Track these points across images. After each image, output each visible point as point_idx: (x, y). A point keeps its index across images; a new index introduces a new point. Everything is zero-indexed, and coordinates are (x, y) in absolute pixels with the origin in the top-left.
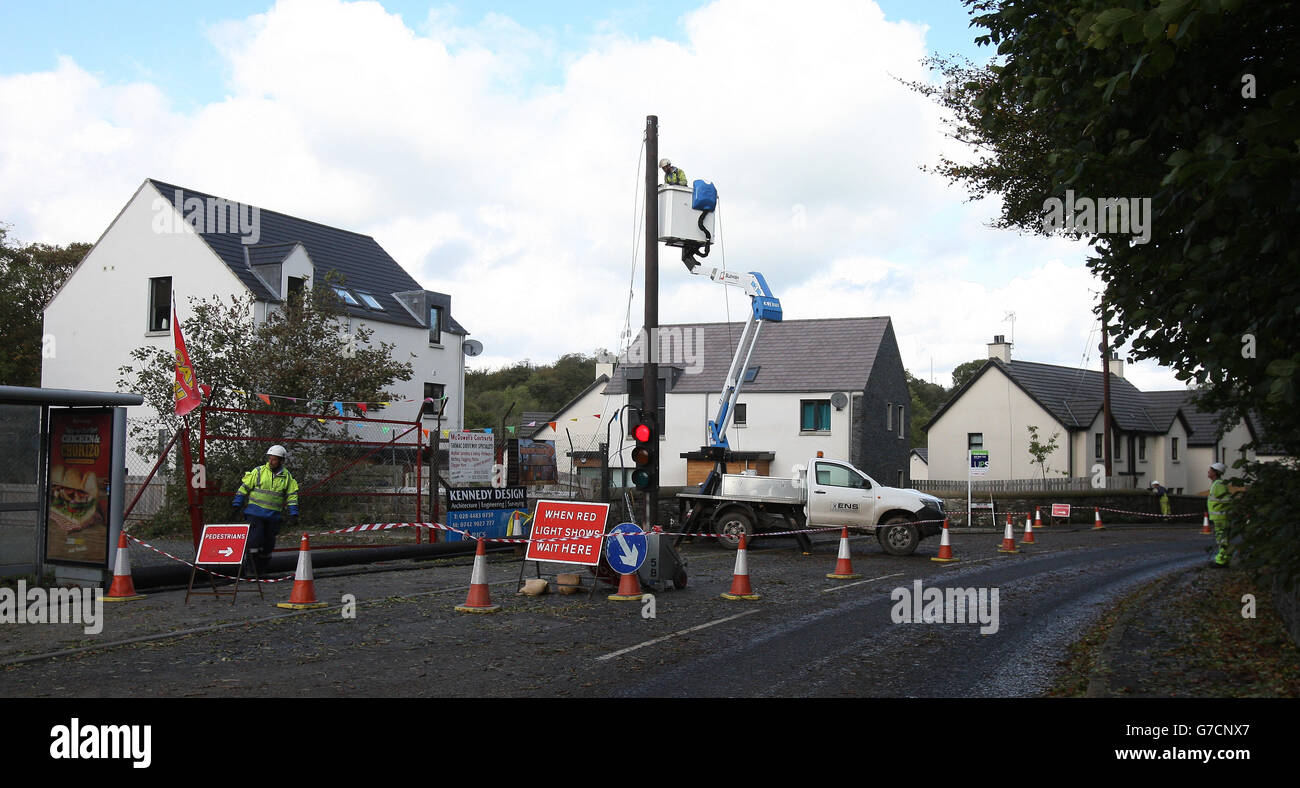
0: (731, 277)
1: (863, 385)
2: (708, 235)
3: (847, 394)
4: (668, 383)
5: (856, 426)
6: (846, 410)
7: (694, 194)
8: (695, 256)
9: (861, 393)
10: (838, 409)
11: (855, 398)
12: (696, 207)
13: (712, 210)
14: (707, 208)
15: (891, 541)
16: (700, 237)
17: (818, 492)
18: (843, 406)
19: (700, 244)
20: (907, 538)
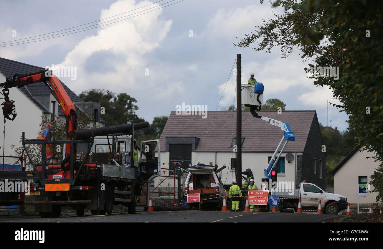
0: (276, 123)
1: (302, 149)
2: (260, 103)
3: (294, 154)
4: (193, 147)
5: (299, 171)
6: (294, 162)
7: (255, 88)
9: (301, 154)
10: (289, 162)
11: (298, 156)
12: (256, 92)
13: (262, 93)
14: (260, 93)
15: (329, 211)
16: (257, 104)
17: (304, 194)
18: (292, 160)
19: (257, 107)
20: (335, 210)
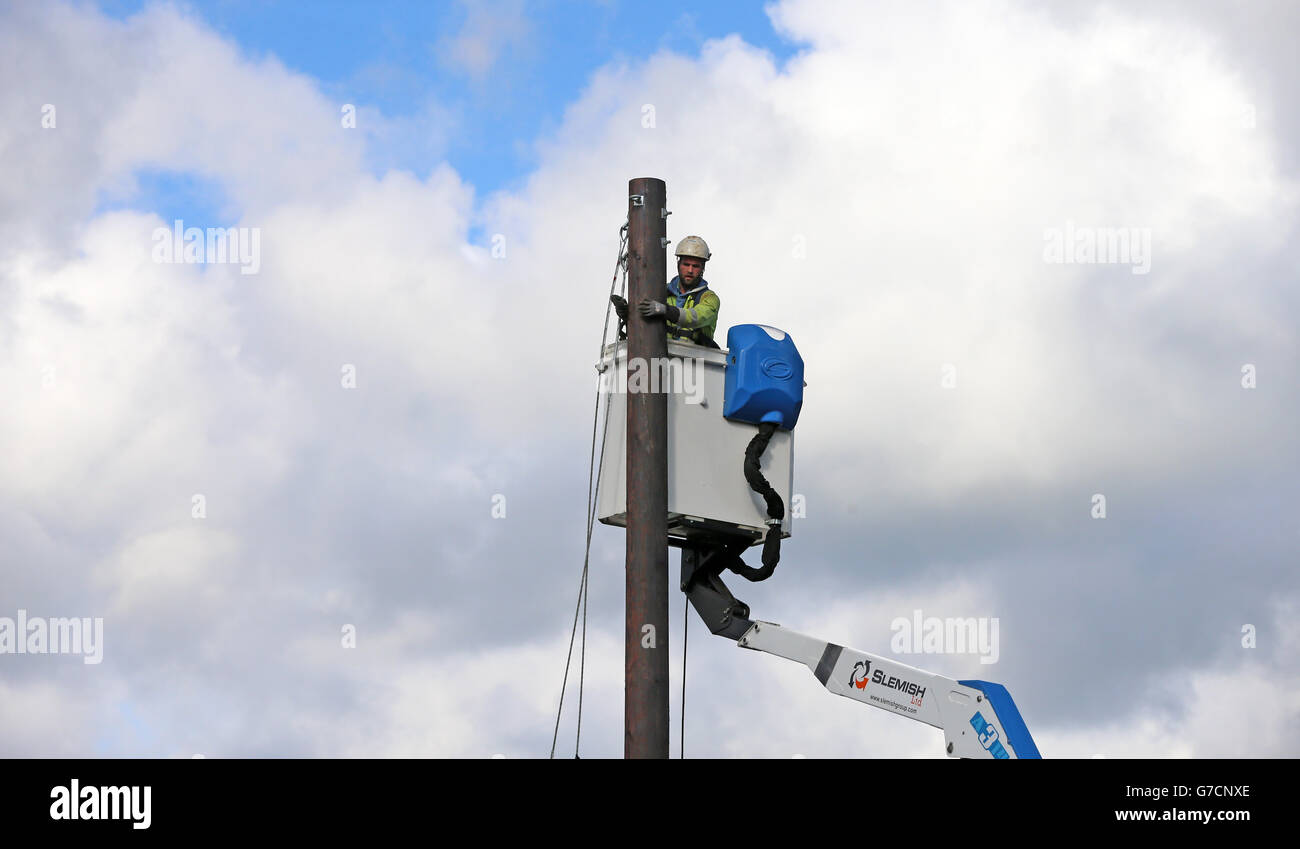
0: (894, 683)
2: (776, 507)
7: (729, 369)
8: (727, 576)
12: (735, 417)
13: (788, 424)
14: (773, 416)
16: (744, 512)
19: (747, 538)
